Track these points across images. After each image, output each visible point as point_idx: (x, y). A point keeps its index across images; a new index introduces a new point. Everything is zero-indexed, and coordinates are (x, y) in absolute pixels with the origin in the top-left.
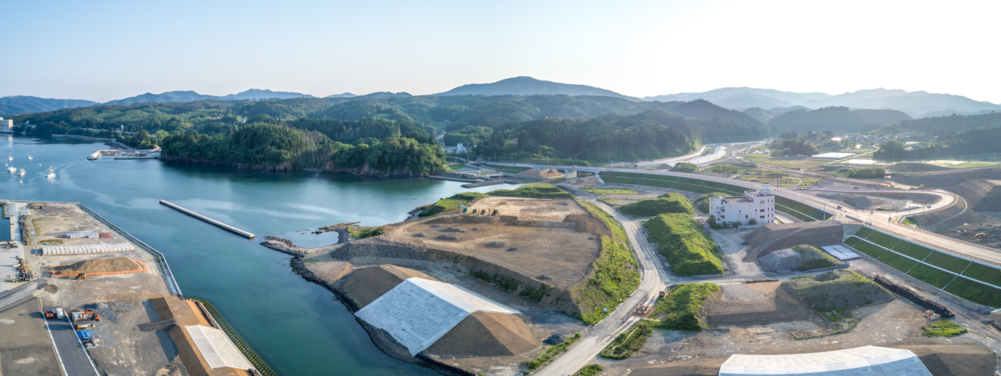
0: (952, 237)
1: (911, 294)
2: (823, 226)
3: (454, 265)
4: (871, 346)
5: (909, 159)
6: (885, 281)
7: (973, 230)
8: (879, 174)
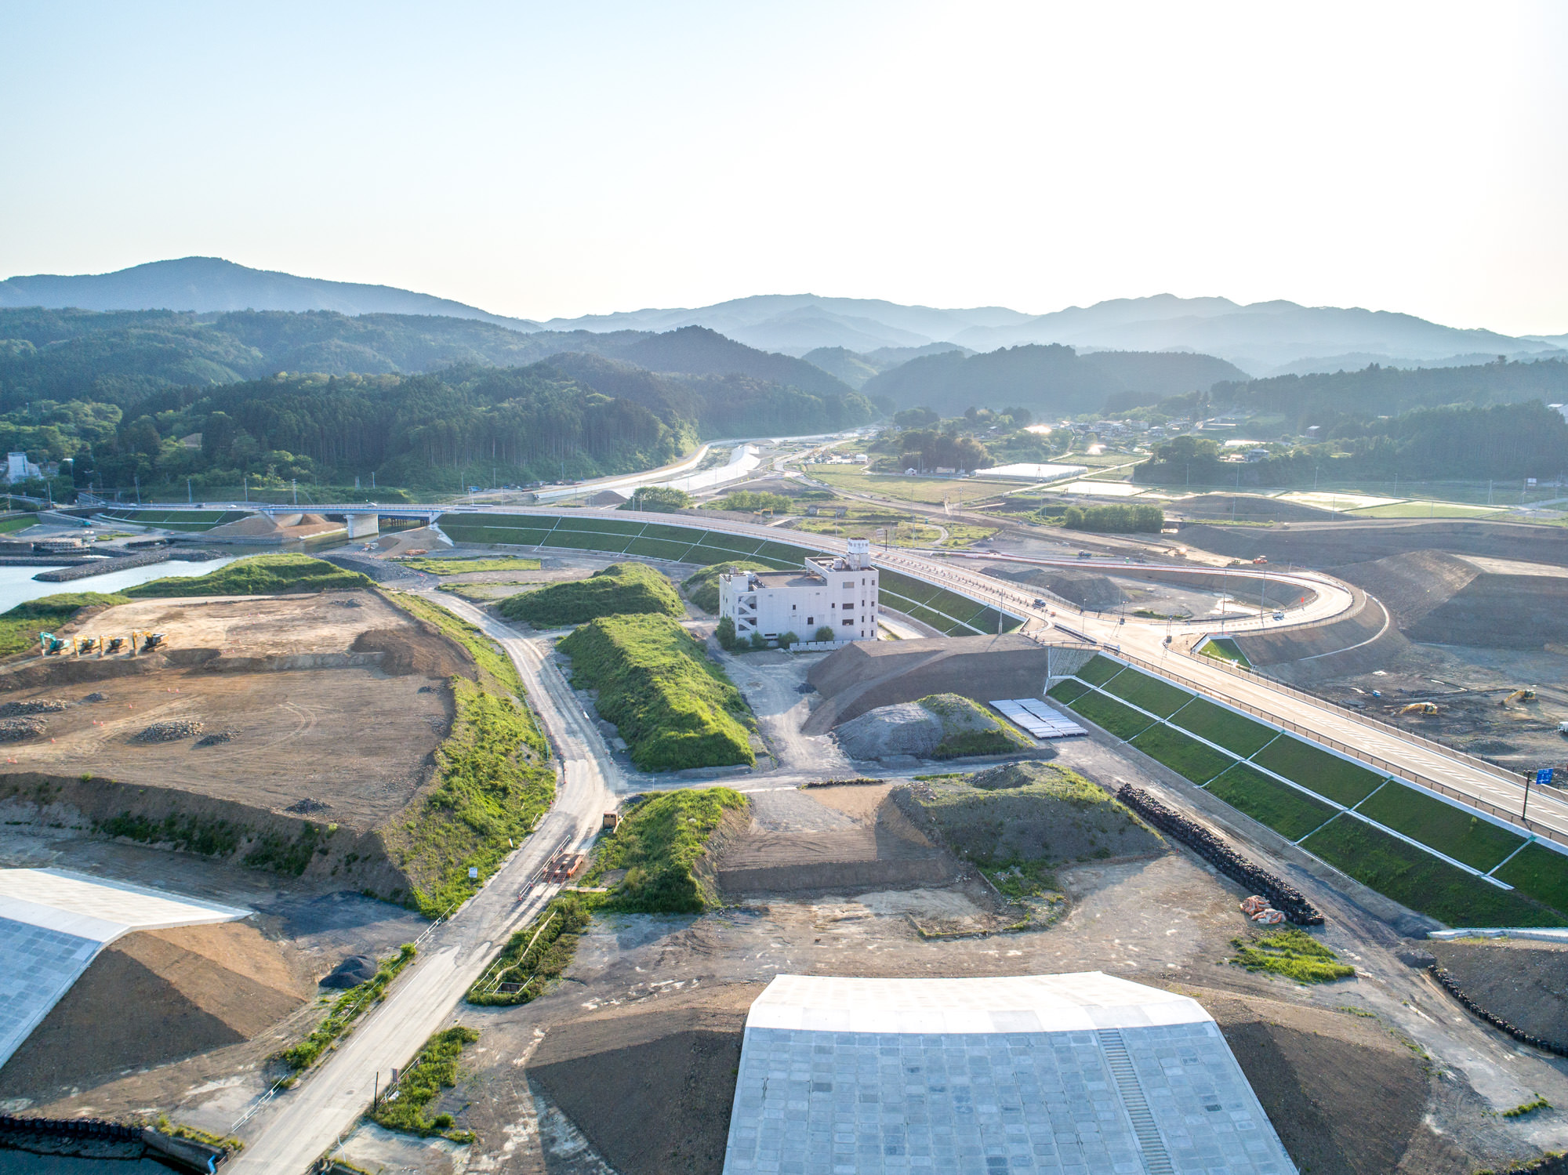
0: (1337, 704)
1: (1211, 845)
2: (995, 648)
3: (40, 811)
4: (1100, 972)
5: (1230, 485)
6: (1145, 802)
7: (1401, 691)
8: (1147, 524)
